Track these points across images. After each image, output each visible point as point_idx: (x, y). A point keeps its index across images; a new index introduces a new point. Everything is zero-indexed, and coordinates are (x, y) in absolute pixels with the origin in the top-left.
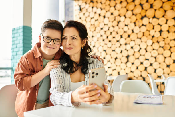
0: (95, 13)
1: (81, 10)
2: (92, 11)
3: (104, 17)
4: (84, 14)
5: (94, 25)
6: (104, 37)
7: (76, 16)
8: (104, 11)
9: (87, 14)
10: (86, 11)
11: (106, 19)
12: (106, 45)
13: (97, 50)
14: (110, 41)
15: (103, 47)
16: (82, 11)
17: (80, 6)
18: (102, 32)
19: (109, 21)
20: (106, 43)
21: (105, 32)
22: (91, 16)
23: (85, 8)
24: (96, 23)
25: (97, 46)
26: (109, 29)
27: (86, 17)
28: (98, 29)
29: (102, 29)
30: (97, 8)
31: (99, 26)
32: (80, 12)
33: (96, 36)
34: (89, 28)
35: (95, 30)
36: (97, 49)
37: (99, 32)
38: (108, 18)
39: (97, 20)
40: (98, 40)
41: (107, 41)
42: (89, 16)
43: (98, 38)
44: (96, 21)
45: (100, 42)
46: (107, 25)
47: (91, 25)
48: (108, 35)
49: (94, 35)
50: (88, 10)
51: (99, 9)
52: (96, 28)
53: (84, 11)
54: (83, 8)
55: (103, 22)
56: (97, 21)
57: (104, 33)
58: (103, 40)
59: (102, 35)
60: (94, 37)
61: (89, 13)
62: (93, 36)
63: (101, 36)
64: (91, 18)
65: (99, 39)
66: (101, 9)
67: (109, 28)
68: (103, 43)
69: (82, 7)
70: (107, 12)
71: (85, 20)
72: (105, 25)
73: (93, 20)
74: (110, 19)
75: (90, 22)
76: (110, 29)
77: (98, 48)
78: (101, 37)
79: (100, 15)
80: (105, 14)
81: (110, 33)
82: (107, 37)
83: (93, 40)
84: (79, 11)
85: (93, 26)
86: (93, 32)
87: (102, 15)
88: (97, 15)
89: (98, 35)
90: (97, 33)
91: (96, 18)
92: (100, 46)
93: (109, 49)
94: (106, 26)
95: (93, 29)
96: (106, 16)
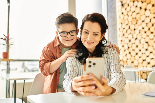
0: (136, 7)
1: (122, 5)
2: (133, 5)
3: (146, 9)
4: (126, 9)
5: (135, 18)
6: (146, 29)
7: (119, 11)
8: (145, 4)
9: (128, 9)
10: (127, 5)
11: (147, 11)
12: (148, 37)
13: (139, 43)
14: (152, 33)
15: (145, 38)
16: (123, 7)
17: (122, 2)
18: (144, 25)
19: (151, 13)
20: (148, 35)
21: (147, 24)
22: (133, 10)
23: (126, 3)
24: (138, 16)
25: (139, 38)
26: (150, 21)
27: (128, 12)
28: (140, 22)
29: (143, 21)
30: (138, 2)
31: (140, 19)
32: (122, 8)
33: (138, 29)
34: (131, 22)
35: (137, 23)
36: (139, 41)
37: (141, 25)
38: (150, 10)
39: (139, 13)
40: (140, 33)
41: (148, 33)
42: (130, 10)
43: (140, 31)
44: (137, 14)
45: (142, 35)
46: (148, 17)
47: (133, 18)
48: (149, 27)
49: (136, 28)
50: (130, 5)
51: (140, 3)
52: (137, 21)
54: (124, 4)
55: (144, 14)
56: (138, 15)
58: (145, 32)
59: (143, 27)
60: (135, 30)
61: (131, 7)
62: (135, 29)
63: (143, 28)
64: (133, 12)
65: (141, 32)
66: (142, 2)
67: (151, 19)
68: (144, 35)
69: (123, 3)
70: (148, 4)
71: (127, 15)
72: (146, 17)
73: (134, 14)
74: (151, 10)
75: (132, 15)
76: (152, 21)
78: (143, 30)
79: (141, 8)
80: (146, 6)
81: (151, 25)
82: (149, 29)
83: (135, 33)
85: (134, 19)
86: (134, 25)
87: (143, 8)
88: (138, 8)
89: (140, 28)
90: (139, 25)
91: (137, 12)
92: (142, 38)
93: (151, 40)
94: (147, 18)
95: (135, 23)
96: (148, 8)
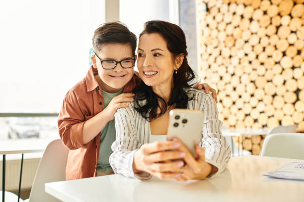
0: (234, 14)
1: (208, 10)
2: (228, 11)
3: (251, 20)
4: (214, 18)
5: (232, 35)
6: (252, 56)
7: (200, 21)
8: (250, 9)
9: (219, 17)
10: (217, 11)
11: (254, 23)
12: (254, 72)
13: (238, 82)
14: (262, 64)
15: (249, 74)
16: (210, 13)
17: (207, 4)
18: (247, 48)
19: (260, 27)
20: (255, 67)
21: (253, 47)
22: (227, 20)
23: (215, 6)
24: (236, 32)
25: (238, 74)
26: (259, 42)
27: (218, 23)
28: (240, 42)
29: (246, 42)
30: (237, 5)
31: (241, 37)
32: (207, 15)
33: (236, 55)
34: (224, 42)
35: (234, 45)
36: (238, 79)
37: (242, 48)
38: (258, 21)
39: (238, 26)
40: (240, 63)
41: (256, 64)
42: (223, 20)
43: (240, 59)
44: (235, 27)
45: (244, 67)
46: (256, 33)
47: (228, 36)
48: (258, 53)
49: (233, 54)
50: (221, 10)
51: (241, 6)
52: (235, 40)
53: (214, 12)
54: (212, 8)
55: (249, 29)
56: (237, 29)
57: (251, 48)
58: (250, 62)
59: (247, 52)
60: (232, 58)
61: (224, 14)
62: (230, 57)
63: (246, 55)
64: (227, 24)
65: (242, 61)
66: (245, 6)
67: (260, 39)
68: (249, 68)
69: (210, 5)
70: (255, 10)
71: (217, 28)
72: (252, 34)
73: (230, 27)
74: (261, 22)
75: (225, 30)
76: (262, 41)
77: (240, 77)
78: (246, 58)
79: (242, 17)
80: (252, 13)
81: (261, 49)
82: (257, 57)
83: (231, 64)
84: (205, 13)
85: (230, 38)
86: (230, 48)
87: (247, 16)
88: (238, 17)
89: (241, 54)
90: (239, 49)
91: (235, 23)
92: (244, 73)
93: (260, 78)
94: (254, 36)
95: (230, 44)
96: (255, 18)
